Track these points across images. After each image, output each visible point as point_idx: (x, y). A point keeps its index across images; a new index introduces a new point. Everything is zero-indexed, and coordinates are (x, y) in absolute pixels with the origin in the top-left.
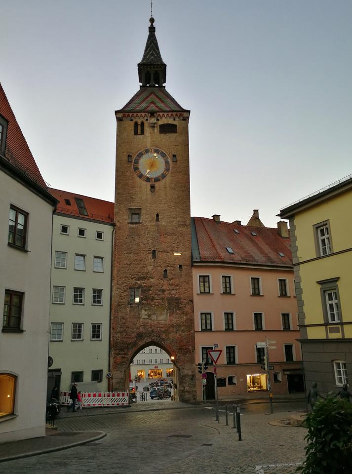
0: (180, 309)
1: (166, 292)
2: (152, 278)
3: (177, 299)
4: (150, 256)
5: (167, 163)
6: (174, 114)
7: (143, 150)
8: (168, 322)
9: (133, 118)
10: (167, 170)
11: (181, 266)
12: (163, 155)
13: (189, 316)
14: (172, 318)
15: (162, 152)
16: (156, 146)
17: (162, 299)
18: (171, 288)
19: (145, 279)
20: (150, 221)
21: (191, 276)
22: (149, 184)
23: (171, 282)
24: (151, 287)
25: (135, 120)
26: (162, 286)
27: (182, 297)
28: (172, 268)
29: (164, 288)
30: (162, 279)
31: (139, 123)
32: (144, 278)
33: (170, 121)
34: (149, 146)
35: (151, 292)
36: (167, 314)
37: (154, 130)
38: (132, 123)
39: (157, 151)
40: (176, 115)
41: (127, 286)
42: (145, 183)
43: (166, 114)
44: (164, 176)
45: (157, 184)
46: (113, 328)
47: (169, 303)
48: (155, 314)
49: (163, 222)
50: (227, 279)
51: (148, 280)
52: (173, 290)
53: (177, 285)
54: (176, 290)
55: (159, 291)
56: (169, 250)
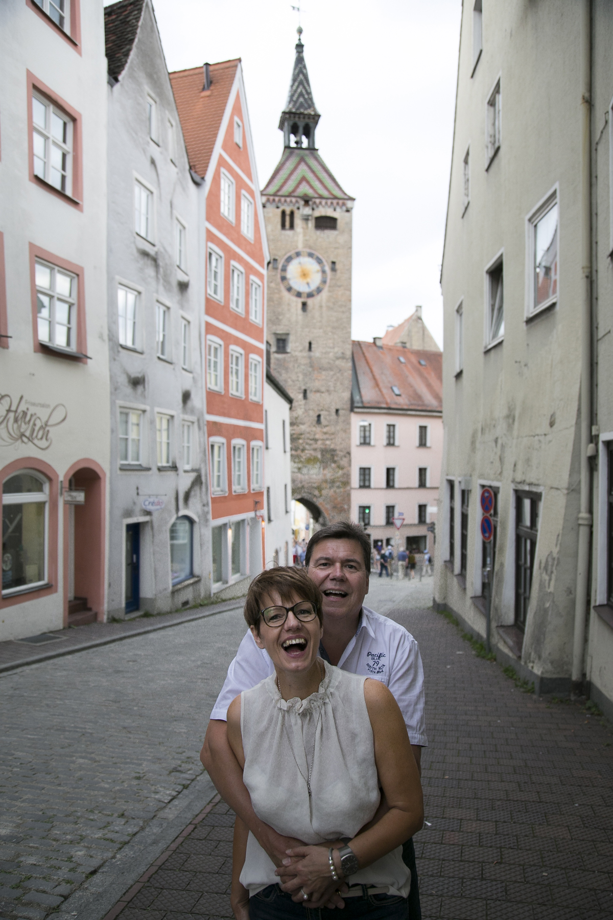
0: (335, 462)
1: (320, 442)
2: (303, 424)
3: (334, 450)
4: (301, 396)
5: (324, 272)
6: (335, 202)
7: (292, 253)
8: (320, 477)
9: (279, 205)
10: (324, 282)
11: (337, 411)
12: (319, 261)
13: (345, 471)
14: (326, 472)
15: (318, 257)
16: (310, 247)
17: (315, 450)
18: (325, 437)
20: (301, 351)
21: (349, 424)
22: (300, 301)
23: (325, 430)
24: (301, 434)
25: (282, 208)
26: (315, 435)
27: (338, 448)
28: (327, 413)
29: (317, 436)
30: (314, 426)
31: (288, 212)
33: (330, 212)
34: (300, 247)
35: (301, 441)
36: (320, 468)
37: (307, 224)
38: (279, 211)
39: (311, 255)
40: (338, 204)
42: (294, 299)
43: (324, 202)
44: (319, 290)
45: (310, 302)
47: (323, 455)
48: (306, 467)
49: (317, 353)
50: (392, 428)
51: (299, 426)
52: (327, 439)
53: (333, 434)
54: (331, 439)
55: (311, 440)
56: (323, 389)
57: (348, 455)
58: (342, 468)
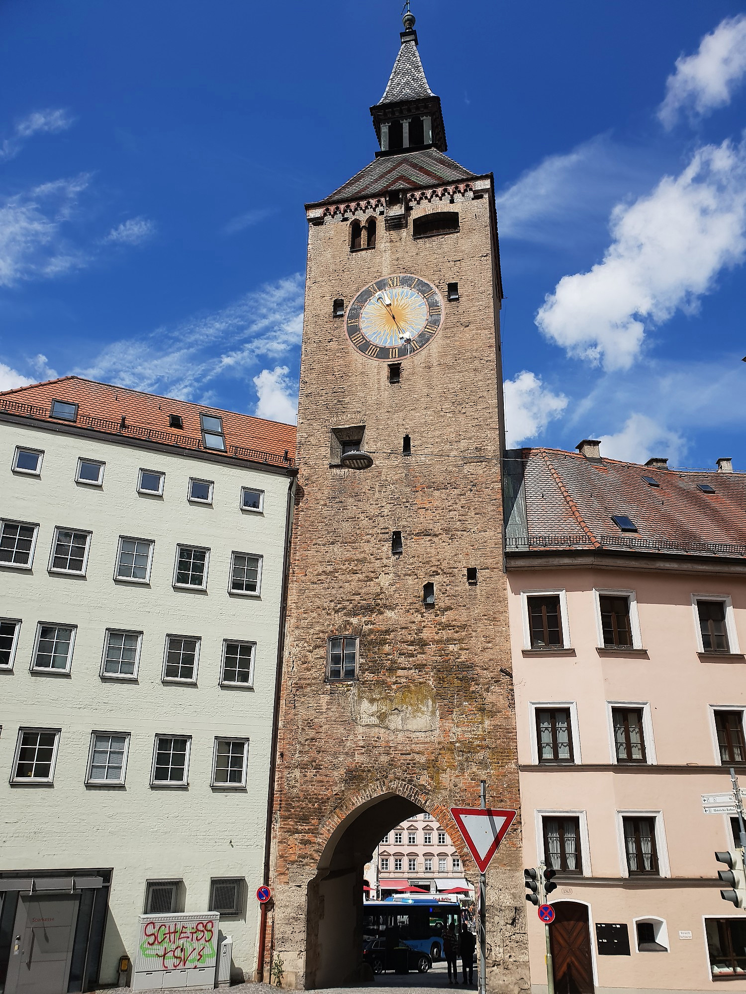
0: (471, 697)
1: (431, 649)
2: (391, 608)
3: (468, 666)
4: (387, 547)
5: (433, 306)
6: (451, 188)
7: (371, 284)
8: (435, 736)
9: (347, 215)
11: (472, 574)
12: (424, 289)
13: (499, 719)
14: (448, 724)
15: (421, 283)
16: (406, 270)
17: (420, 667)
18: (445, 634)
19: (372, 611)
20: (388, 456)
22: (385, 365)
23: (444, 620)
24: (387, 632)
25: (352, 218)
26: (420, 631)
27: (476, 659)
28: (446, 579)
29: (426, 634)
30: (417, 611)
31: (364, 222)
32: (369, 610)
33: (442, 206)
35: (387, 648)
36: (433, 712)
37: (399, 233)
38: (346, 227)
40: (455, 188)
41: (323, 632)
43: (429, 193)
45: (406, 363)
46: (282, 755)
47: (440, 680)
48: (398, 711)
49: (421, 455)
51: (381, 613)
52: (450, 641)
53: (463, 627)
54: (461, 641)
55: (412, 643)
56: (437, 529)
57: (505, 679)
58: (492, 714)
